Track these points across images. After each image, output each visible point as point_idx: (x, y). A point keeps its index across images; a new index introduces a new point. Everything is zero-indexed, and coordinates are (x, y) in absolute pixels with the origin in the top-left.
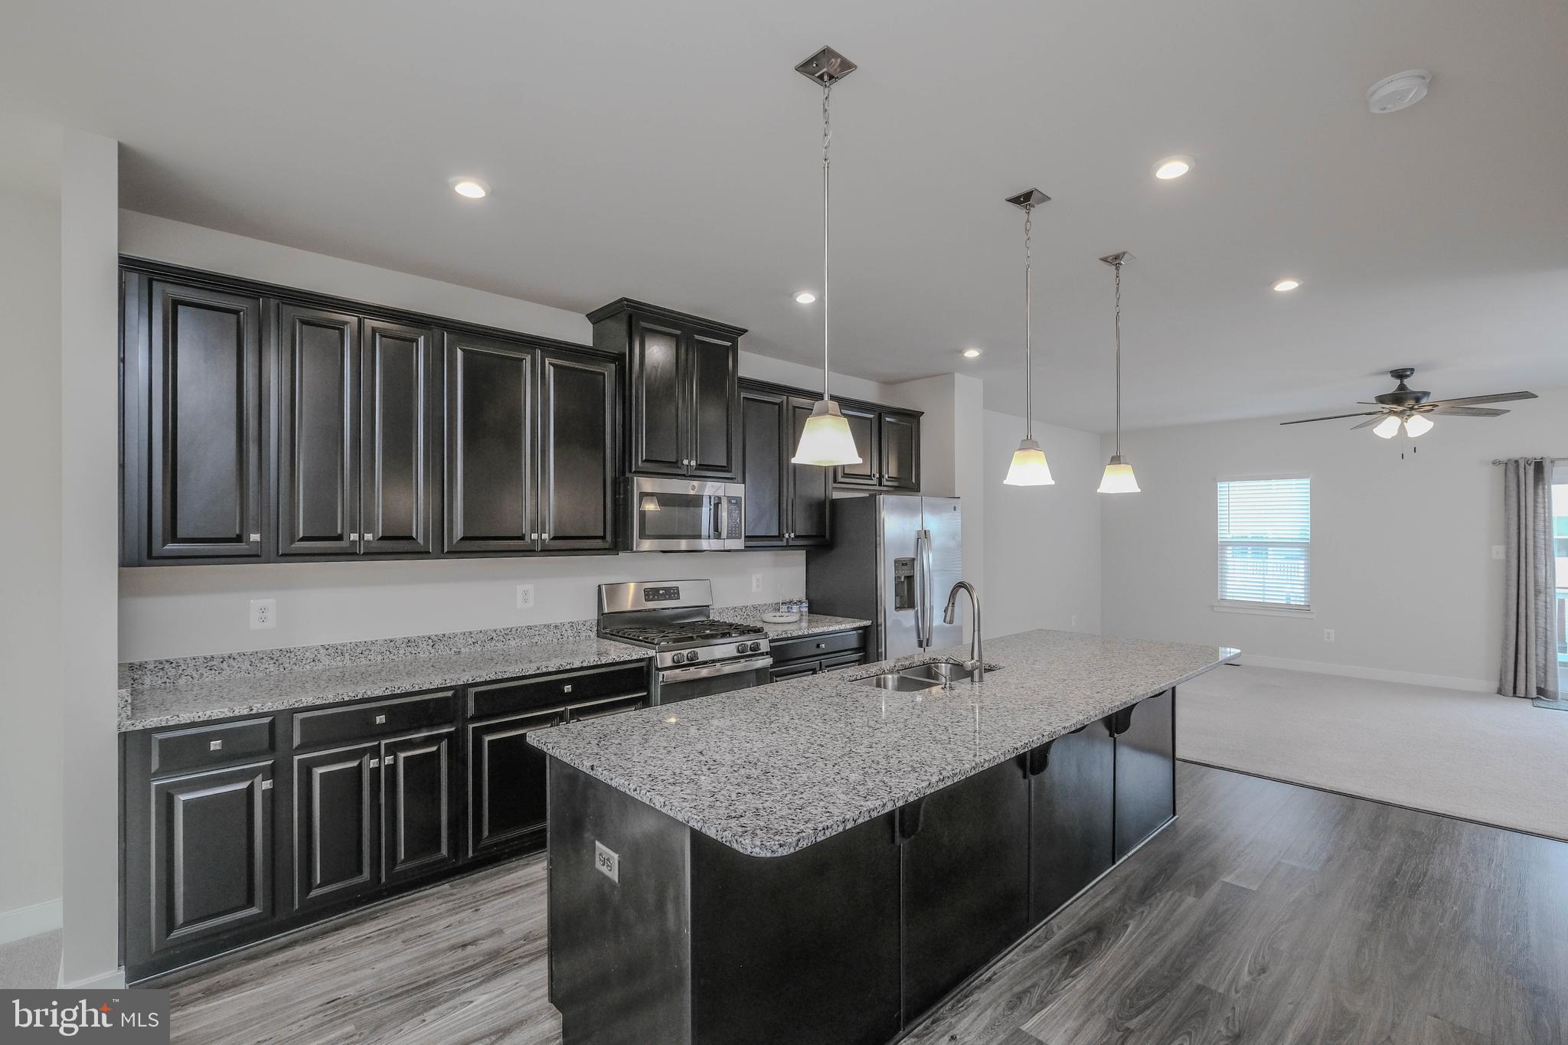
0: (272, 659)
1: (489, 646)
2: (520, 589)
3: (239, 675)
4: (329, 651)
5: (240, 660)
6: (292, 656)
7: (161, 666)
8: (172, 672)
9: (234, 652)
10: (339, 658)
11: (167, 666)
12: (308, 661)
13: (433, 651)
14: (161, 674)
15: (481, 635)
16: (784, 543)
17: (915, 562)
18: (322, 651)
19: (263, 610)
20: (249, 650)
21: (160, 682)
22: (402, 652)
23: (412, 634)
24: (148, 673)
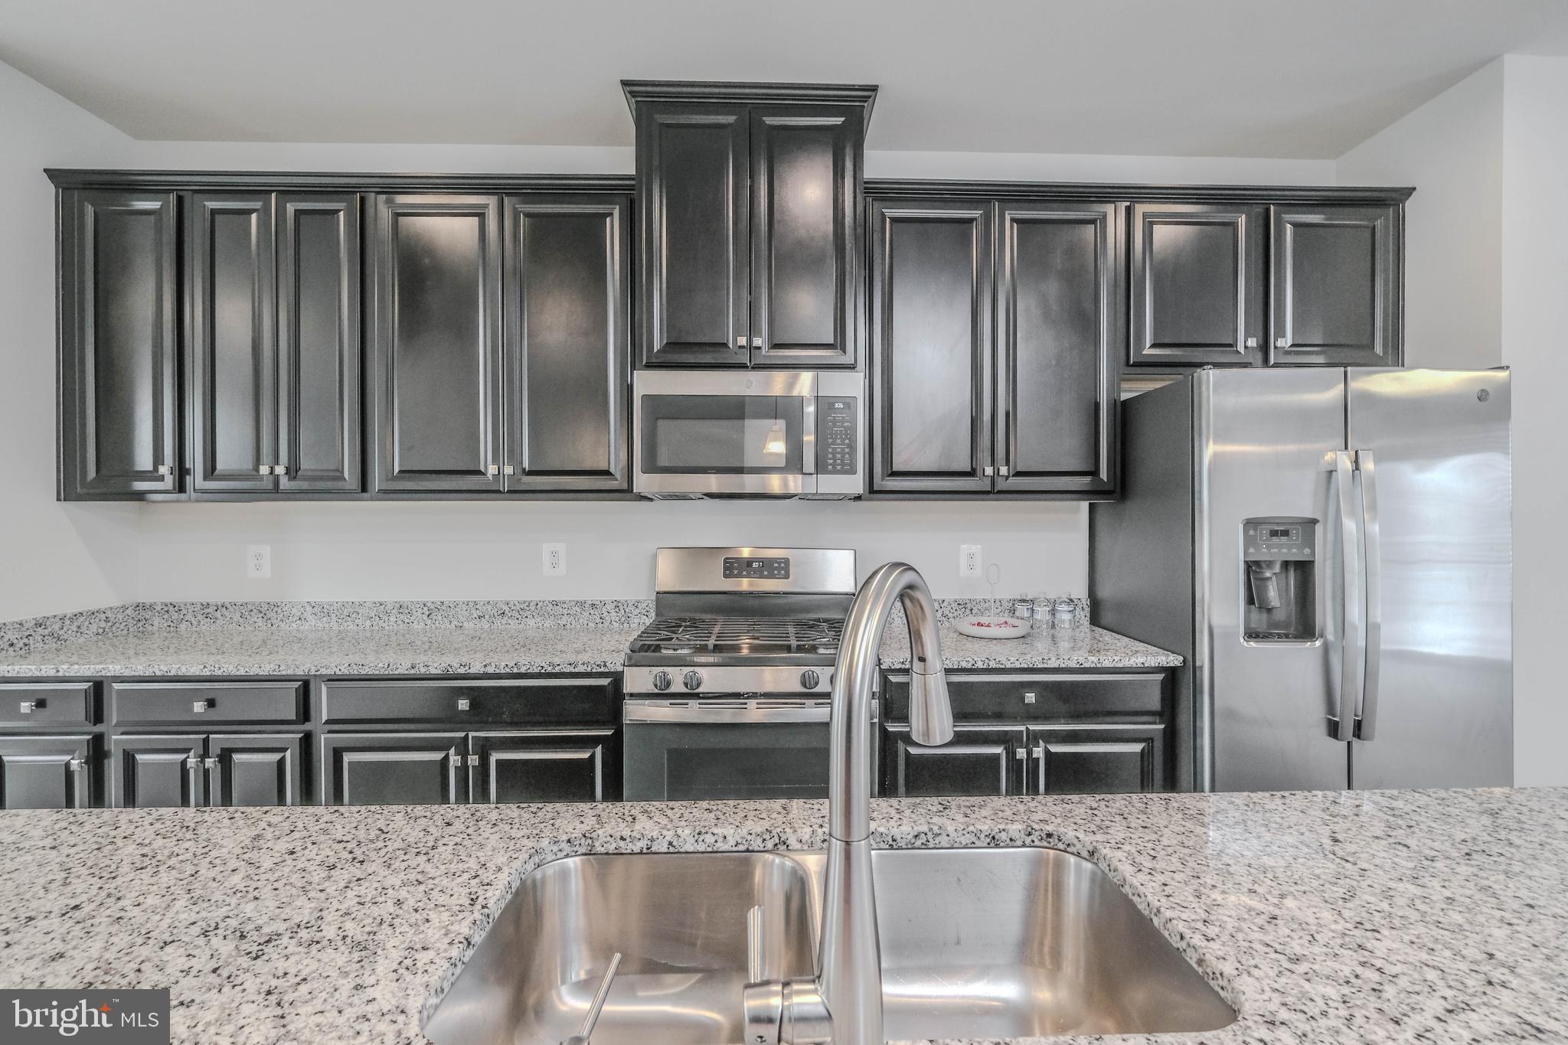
0: (260, 612)
1: (500, 623)
2: (547, 548)
3: (231, 626)
4: (315, 609)
5: (232, 610)
6: (279, 611)
7: (166, 609)
8: (175, 616)
9: (227, 600)
10: (325, 619)
11: (171, 608)
12: (295, 619)
13: (429, 622)
14: (166, 617)
15: (489, 607)
16: (986, 485)
17: (1319, 528)
18: (309, 609)
19: (258, 557)
20: (240, 600)
21: (165, 625)
22: (393, 619)
23: (406, 597)
24: (157, 614)
